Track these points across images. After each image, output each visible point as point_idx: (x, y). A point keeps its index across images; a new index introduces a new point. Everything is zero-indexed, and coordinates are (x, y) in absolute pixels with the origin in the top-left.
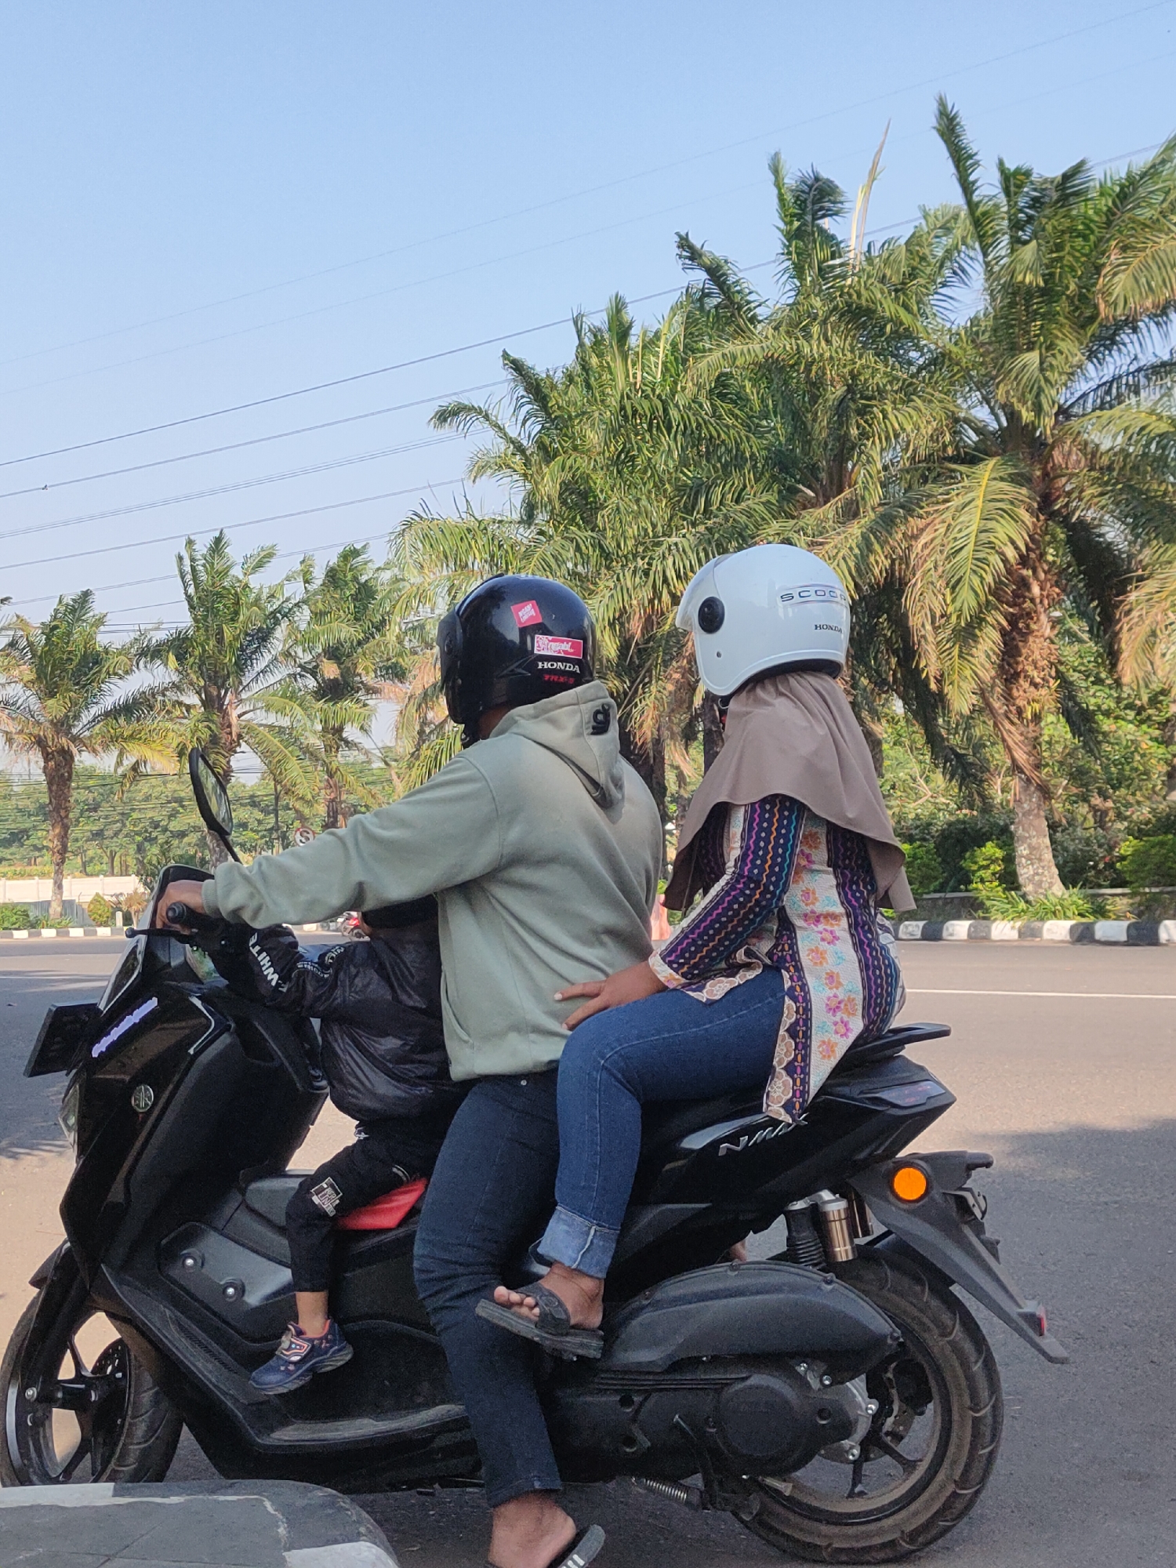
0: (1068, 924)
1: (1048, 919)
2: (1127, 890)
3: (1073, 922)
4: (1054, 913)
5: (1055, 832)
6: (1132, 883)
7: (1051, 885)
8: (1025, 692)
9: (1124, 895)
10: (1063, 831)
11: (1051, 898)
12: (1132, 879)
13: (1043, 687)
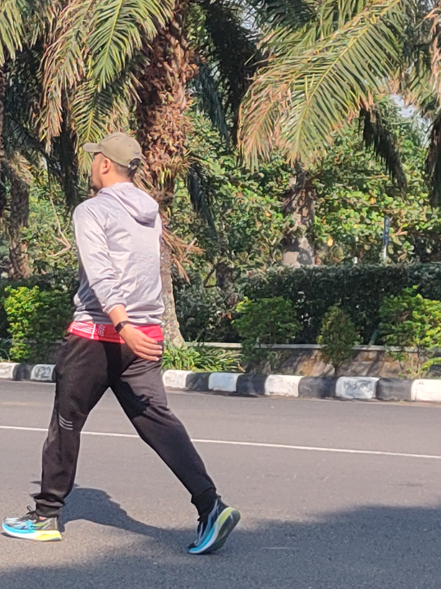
0: (185, 374)
1: (168, 369)
2: (238, 345)
3: (189, 372)
4: (174, 363)
5: (180, 288)
6: (244, 339)
7: (173, 337)
8: (160, 158)
9: (236, 349)
10: (187, 288)
11: (172, 349)
12: (244, 336)
13: (177, 154)
